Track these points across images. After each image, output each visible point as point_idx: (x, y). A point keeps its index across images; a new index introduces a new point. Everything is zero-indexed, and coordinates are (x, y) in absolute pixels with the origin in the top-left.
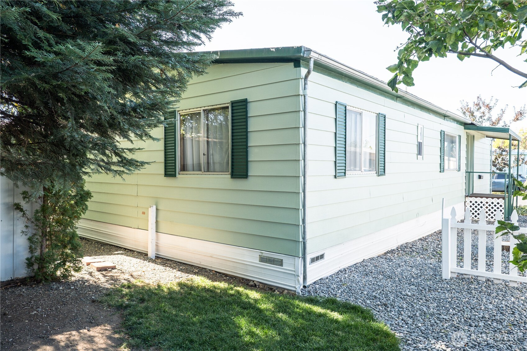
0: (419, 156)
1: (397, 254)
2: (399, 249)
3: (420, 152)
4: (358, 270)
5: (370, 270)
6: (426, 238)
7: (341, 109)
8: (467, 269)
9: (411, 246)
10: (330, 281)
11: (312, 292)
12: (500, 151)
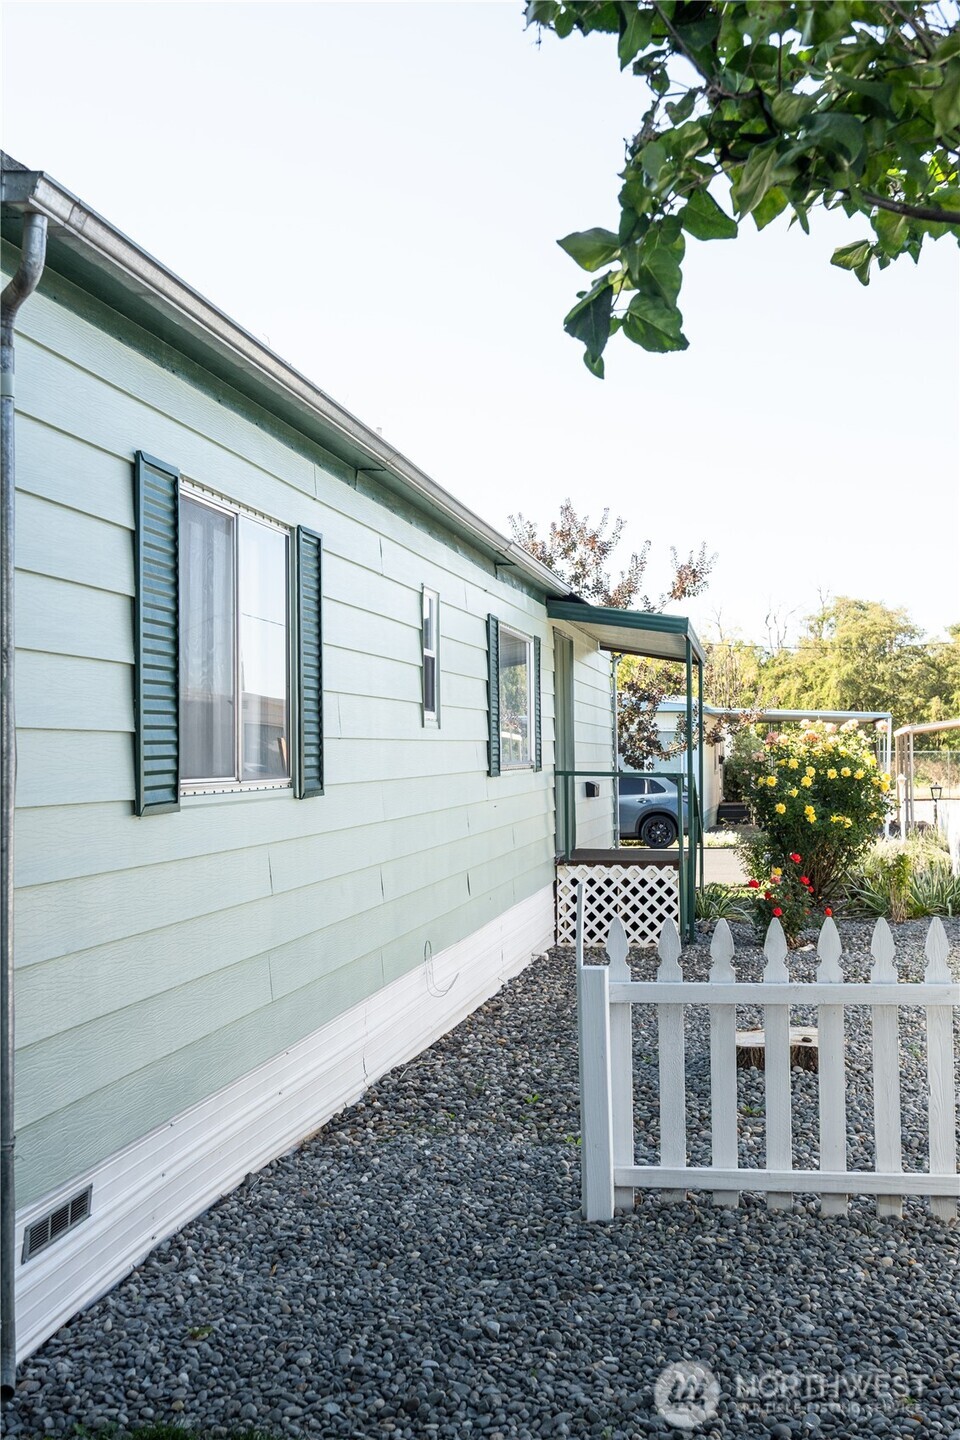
0: (429, 715)
1: (374, 1129)
2: (377, 1104)
3: (429, 701)
4: (234, 1237)
5: (290, 1228)
6: (455, 1039)
7: (153, 488)
8: (673, 1167)
9: (417, 1084)
10: (124, 1326)
11: (42, 1411)
12: (634, 699)
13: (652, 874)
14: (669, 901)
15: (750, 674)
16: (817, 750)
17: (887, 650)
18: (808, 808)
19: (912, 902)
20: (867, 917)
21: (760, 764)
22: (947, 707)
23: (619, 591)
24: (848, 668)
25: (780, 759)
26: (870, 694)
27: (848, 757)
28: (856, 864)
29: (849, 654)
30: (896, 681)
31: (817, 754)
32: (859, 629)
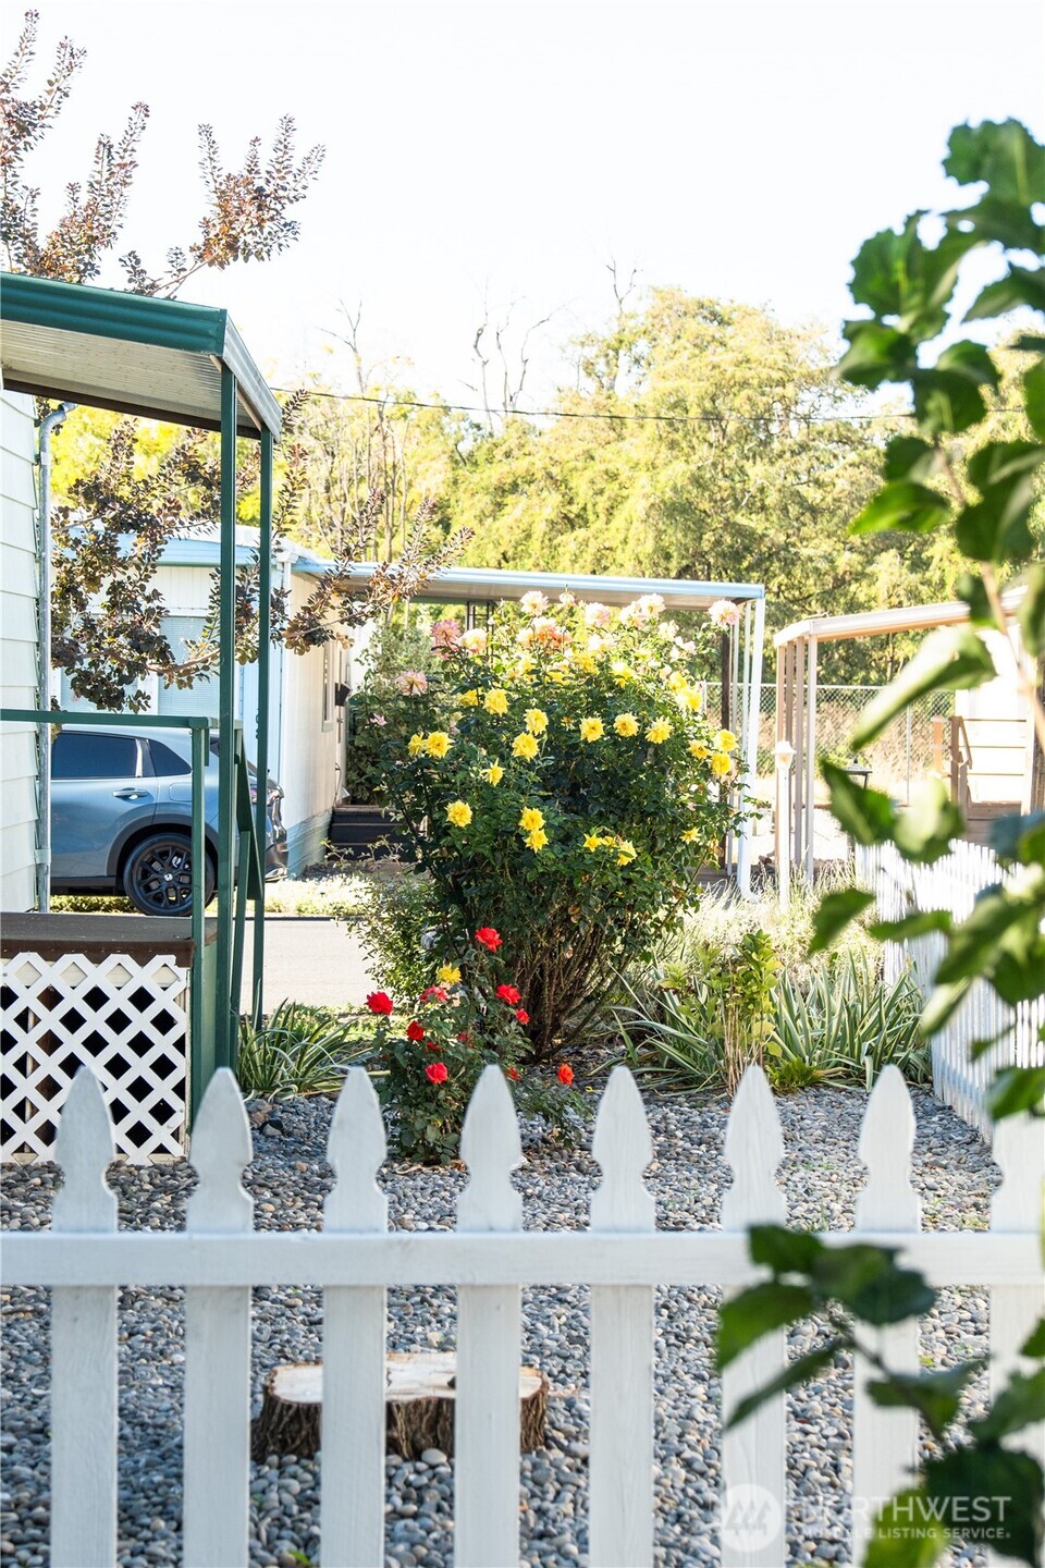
12: (100, 526)
13: (121, 978)
14: (163, 1045)
15: (431, 480)
16: (559, 672)
17: (774, 428)
18: (527, 813)
19: (776, 1051)
20: (668, 1090)
21: (415, 700)
22: (915, 578)
23: (62, 237)
24: (677, 472)
25: (464, 690)
26: (728, 539)
27: (632, 687)
28: (647, 957)
29: (678, 436)
30: (794, 510)
31: (557, 677)
32: (706, 371)
